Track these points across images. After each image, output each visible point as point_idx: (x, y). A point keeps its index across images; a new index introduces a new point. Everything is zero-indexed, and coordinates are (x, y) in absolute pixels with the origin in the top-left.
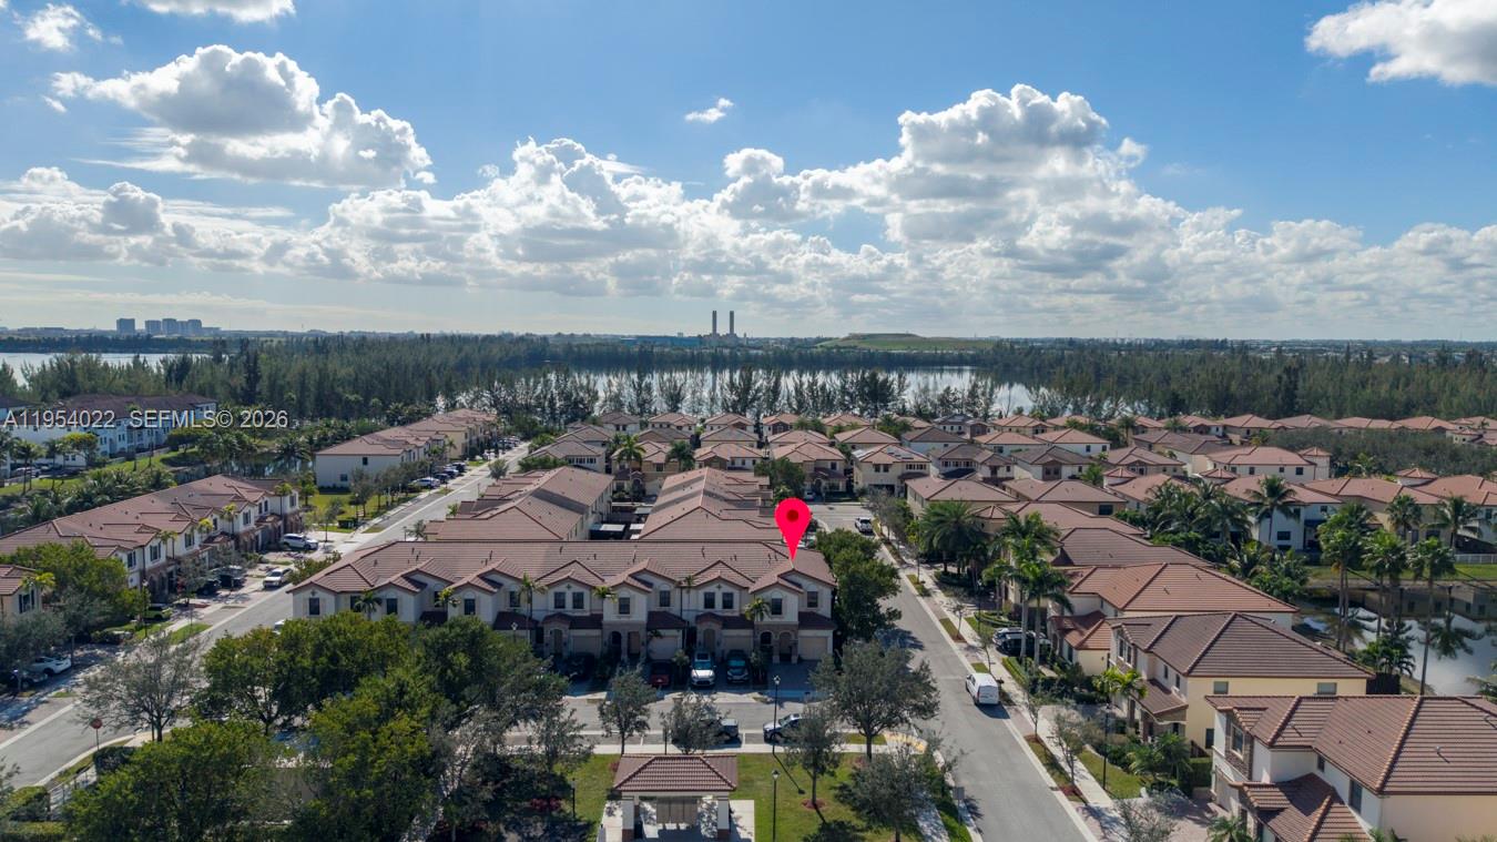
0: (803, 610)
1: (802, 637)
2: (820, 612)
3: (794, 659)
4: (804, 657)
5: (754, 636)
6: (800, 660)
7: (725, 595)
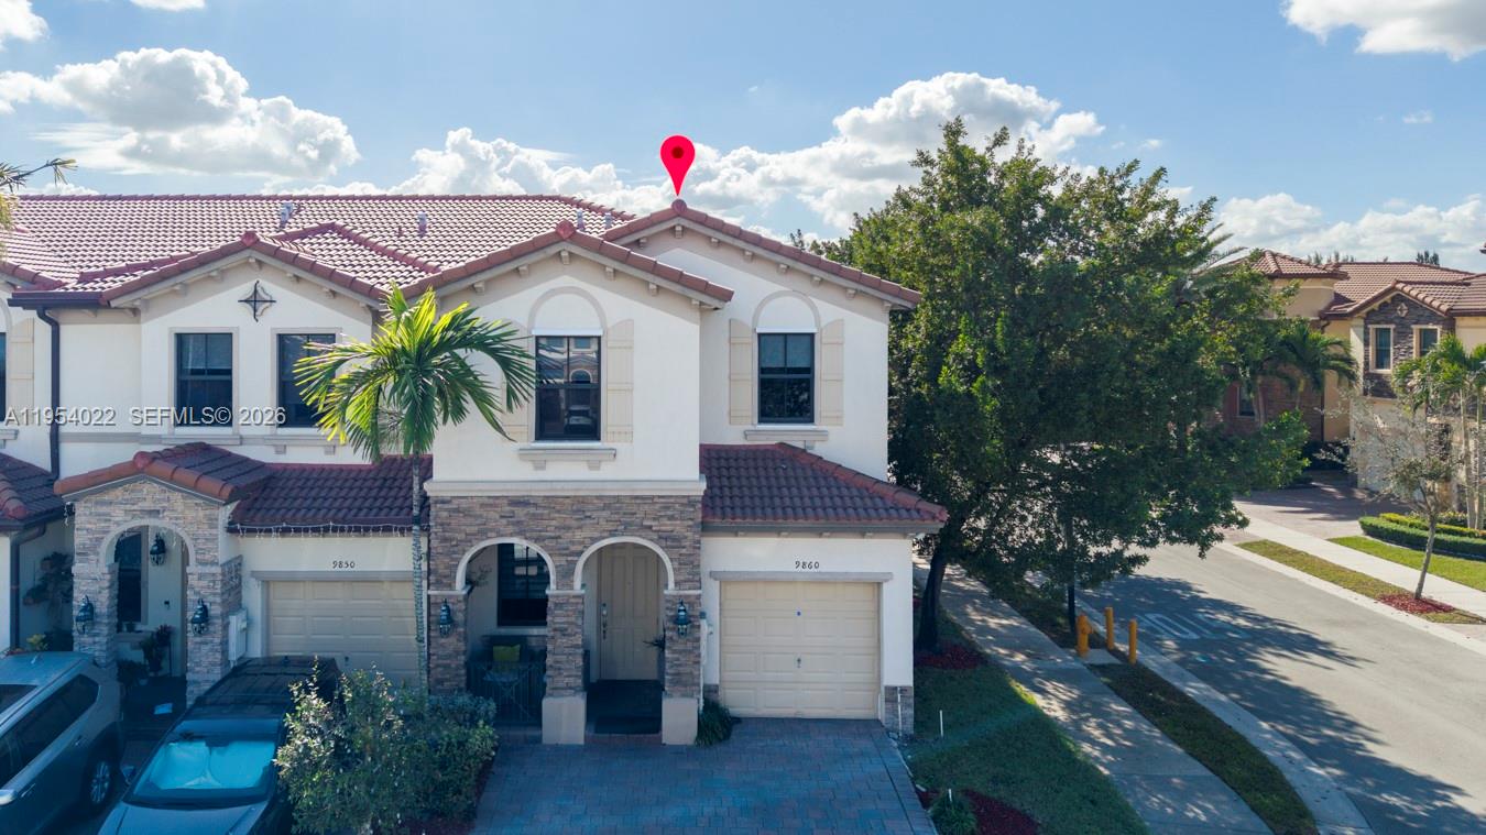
0: (732, 436)
1: (725, 579)
2: (819, 449)
3: (679, 718)
4: (738, 701)
5: (436, 576)
6: (717, 722)
7: (288, 346)
